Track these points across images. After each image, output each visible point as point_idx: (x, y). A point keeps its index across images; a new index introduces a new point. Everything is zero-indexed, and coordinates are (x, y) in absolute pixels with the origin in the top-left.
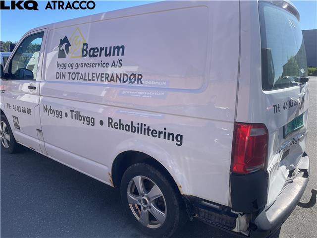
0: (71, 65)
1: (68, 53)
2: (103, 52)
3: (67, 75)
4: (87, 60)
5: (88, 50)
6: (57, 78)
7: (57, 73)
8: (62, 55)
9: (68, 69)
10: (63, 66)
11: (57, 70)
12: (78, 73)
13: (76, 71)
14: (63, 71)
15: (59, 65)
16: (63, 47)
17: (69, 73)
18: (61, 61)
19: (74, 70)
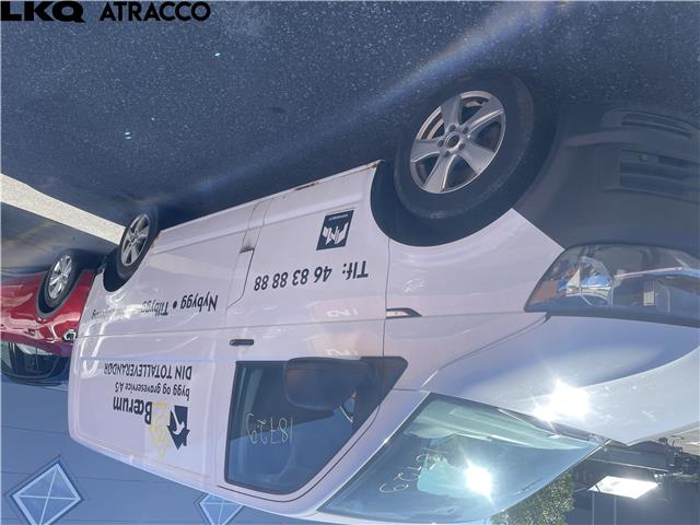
0: (166, 390)
1: (172, 414)
2: (130, 406)
3: (173, 373)
4: (146, 397)
5: (144, 413)
6: (190, 367)
7: (189, 378)
8: (181, 413)
9: (171, 383)
10: (178, 391)
11: (189, 384)
12: (157, 376)
13: (160, 380)
14: (179, 381)
15: (186, 393)
16: (180, 427)
17: (169, 377)
18: (182, 401)
19: (163, 381)
